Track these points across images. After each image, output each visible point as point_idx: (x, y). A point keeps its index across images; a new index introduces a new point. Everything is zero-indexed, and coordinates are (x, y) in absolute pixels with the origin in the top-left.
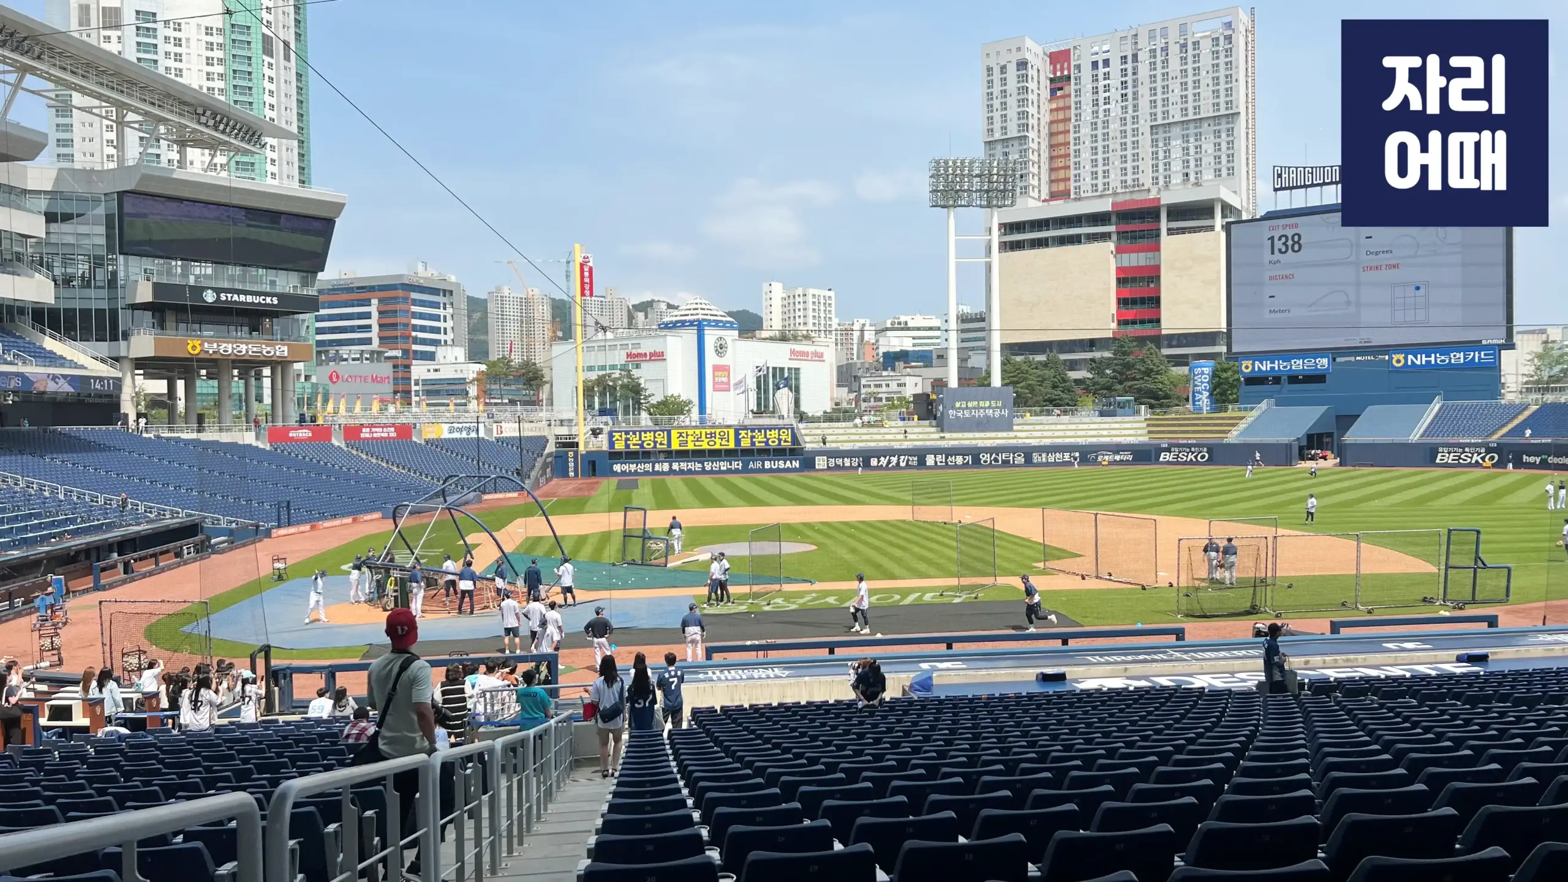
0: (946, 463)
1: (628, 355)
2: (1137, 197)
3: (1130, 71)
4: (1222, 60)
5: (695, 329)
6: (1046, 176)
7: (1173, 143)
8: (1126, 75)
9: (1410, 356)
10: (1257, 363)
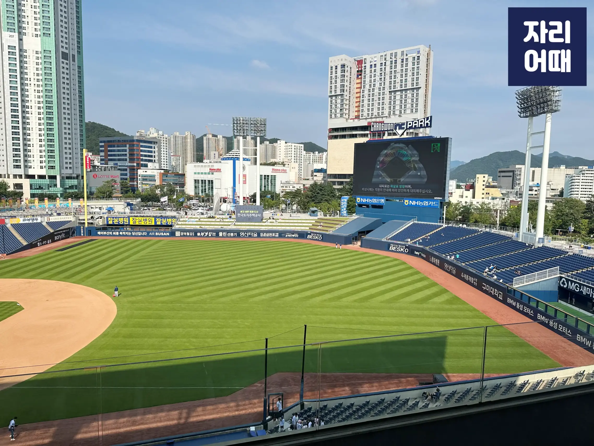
0: (227, 235)
1: (210, 169)
3: (383, 69)
4: (416, 66)
5: (232, 161)
6: (353, 109)
7: (397, 98)
8: (382, 71)
9: (410, 201)
10: (362, 199)
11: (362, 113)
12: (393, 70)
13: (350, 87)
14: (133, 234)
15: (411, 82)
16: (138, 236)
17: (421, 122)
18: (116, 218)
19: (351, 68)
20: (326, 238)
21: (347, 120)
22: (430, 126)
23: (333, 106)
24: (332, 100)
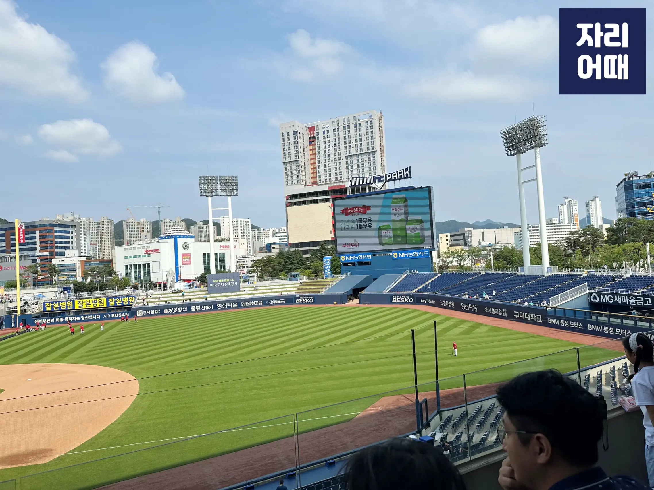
0: (201, 309)
1: (146, 251)
2: (338, 184)
3: (337, 135)
4: (369, 130)
5: (173, 239)
6: (309, 176)
7: (354, 163)
8: (335, 136)
9: (399, 254)
10: (346, 257)
11: (320, 179)
12: (347, 135)
13: (304, 153)
14: (83, 318)
15: (366, 146)
16: (89, 320)
17: (401, 173)
18: (56, 302)
19: (303, 134)
20: (318, 299)
21: (305, 185)
22: (410, 177)
23: (289, 173)
24: (286, 166)
